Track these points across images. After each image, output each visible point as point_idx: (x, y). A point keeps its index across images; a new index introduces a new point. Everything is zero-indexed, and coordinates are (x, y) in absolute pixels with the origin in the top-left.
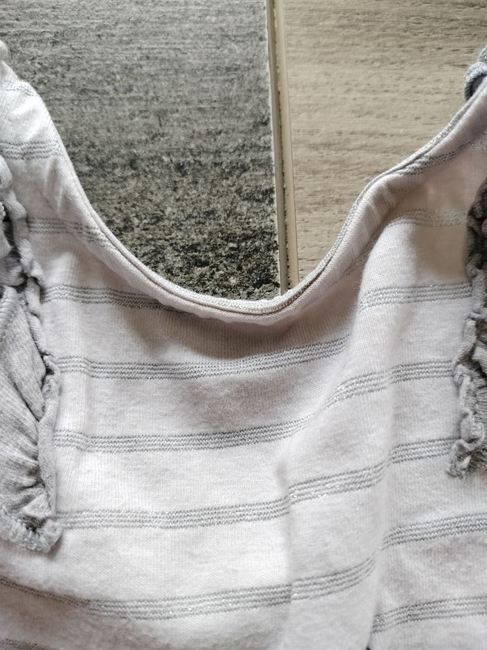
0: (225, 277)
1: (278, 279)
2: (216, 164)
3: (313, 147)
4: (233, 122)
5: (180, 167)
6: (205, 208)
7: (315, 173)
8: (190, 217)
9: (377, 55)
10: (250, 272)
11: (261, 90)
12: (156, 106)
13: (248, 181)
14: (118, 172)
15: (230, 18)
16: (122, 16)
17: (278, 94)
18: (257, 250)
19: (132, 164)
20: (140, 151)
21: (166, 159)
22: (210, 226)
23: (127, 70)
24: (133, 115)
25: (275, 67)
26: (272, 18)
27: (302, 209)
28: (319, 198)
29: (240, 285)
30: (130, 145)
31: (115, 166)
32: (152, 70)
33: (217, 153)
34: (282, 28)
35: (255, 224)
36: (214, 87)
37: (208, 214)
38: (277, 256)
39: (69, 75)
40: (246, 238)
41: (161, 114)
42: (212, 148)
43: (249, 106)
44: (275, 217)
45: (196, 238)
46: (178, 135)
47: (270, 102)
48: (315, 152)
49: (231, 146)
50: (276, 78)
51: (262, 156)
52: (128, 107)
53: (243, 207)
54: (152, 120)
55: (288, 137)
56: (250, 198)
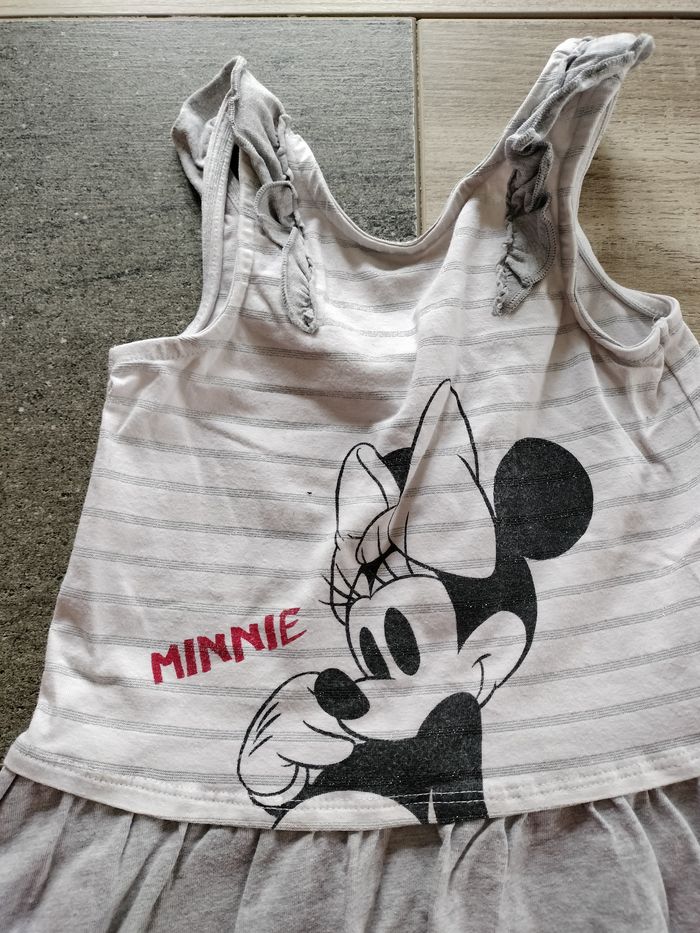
0: (389, 232)
1: (416, 233)
2: (385, 177)
3: (437, 169)
4: (395, 157)
5: (367, 179)
6: (380, 199)
7: (436, 182)
8: (371, 203)
9: (473, 122)
10: (402, 229)
11: (411, 140)
12: (355, 148)
13: (401, 186)
14: (336, 181)
15: (394, 102)
16: (337, 101)
17: (419, 143)
18: (405, 219)
19: (343, 177)
20: (347, 170)
21: (360, 174)
22: (382, 207)
23: (340, 129)
24: (343, 153)
25: (418, 128)
26: (417, 102)
27: (429, 200)
28: (439, 194)
29: (396, 236)
30: (342, 167)
31: (334, 178)
32: (353, 129)
33: (386, 172)
34: (422, 108)
35: (405, 206)
36: (385, 139)
37: (381, 201)
38: (416, 222)
39: (310, 131)
40: (401, 213)
41: (357, 152)
42: (383, 169)
43: (403, 148)
44: (415, 203)
45: (374, 213)
46: (367, 163)
47: (414, 146)
48: (437, 173)
49: (393, 169)
50: (418, 134)
51: (409, 173)
52: (340, 149)
53: (399, 199)
54: (353, 155)
55: (423, 165)
56: (403, 194)
